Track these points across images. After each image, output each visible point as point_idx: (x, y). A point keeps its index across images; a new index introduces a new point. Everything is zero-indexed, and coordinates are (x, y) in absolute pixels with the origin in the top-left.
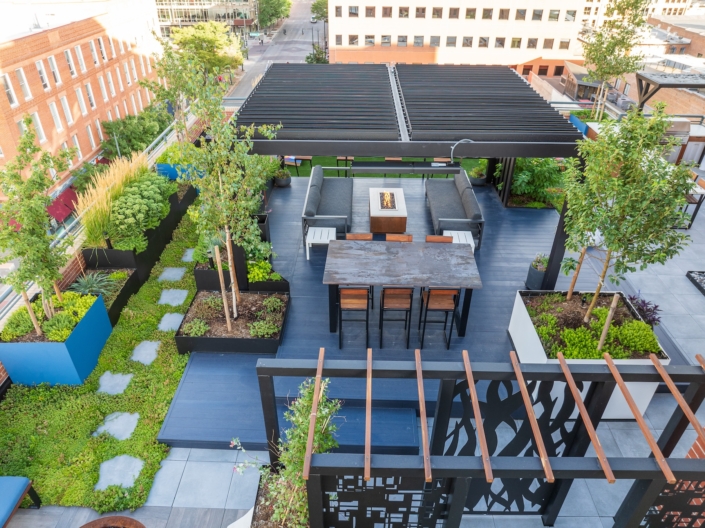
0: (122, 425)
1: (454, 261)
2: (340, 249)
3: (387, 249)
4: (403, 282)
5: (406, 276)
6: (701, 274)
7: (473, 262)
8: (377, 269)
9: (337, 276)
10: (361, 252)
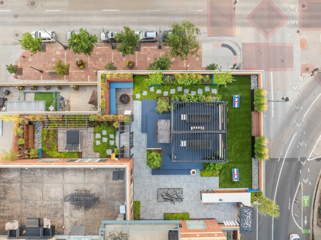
0: (145, 93)
1: (164, 140)
2: (167, 122)
3: (167, 129)
4: (158, 131)
5: (160, 132)
6: (182, 191)
7: (164, 142)
8: (162, 127)
9: (160, 122)
10: (166, 125)
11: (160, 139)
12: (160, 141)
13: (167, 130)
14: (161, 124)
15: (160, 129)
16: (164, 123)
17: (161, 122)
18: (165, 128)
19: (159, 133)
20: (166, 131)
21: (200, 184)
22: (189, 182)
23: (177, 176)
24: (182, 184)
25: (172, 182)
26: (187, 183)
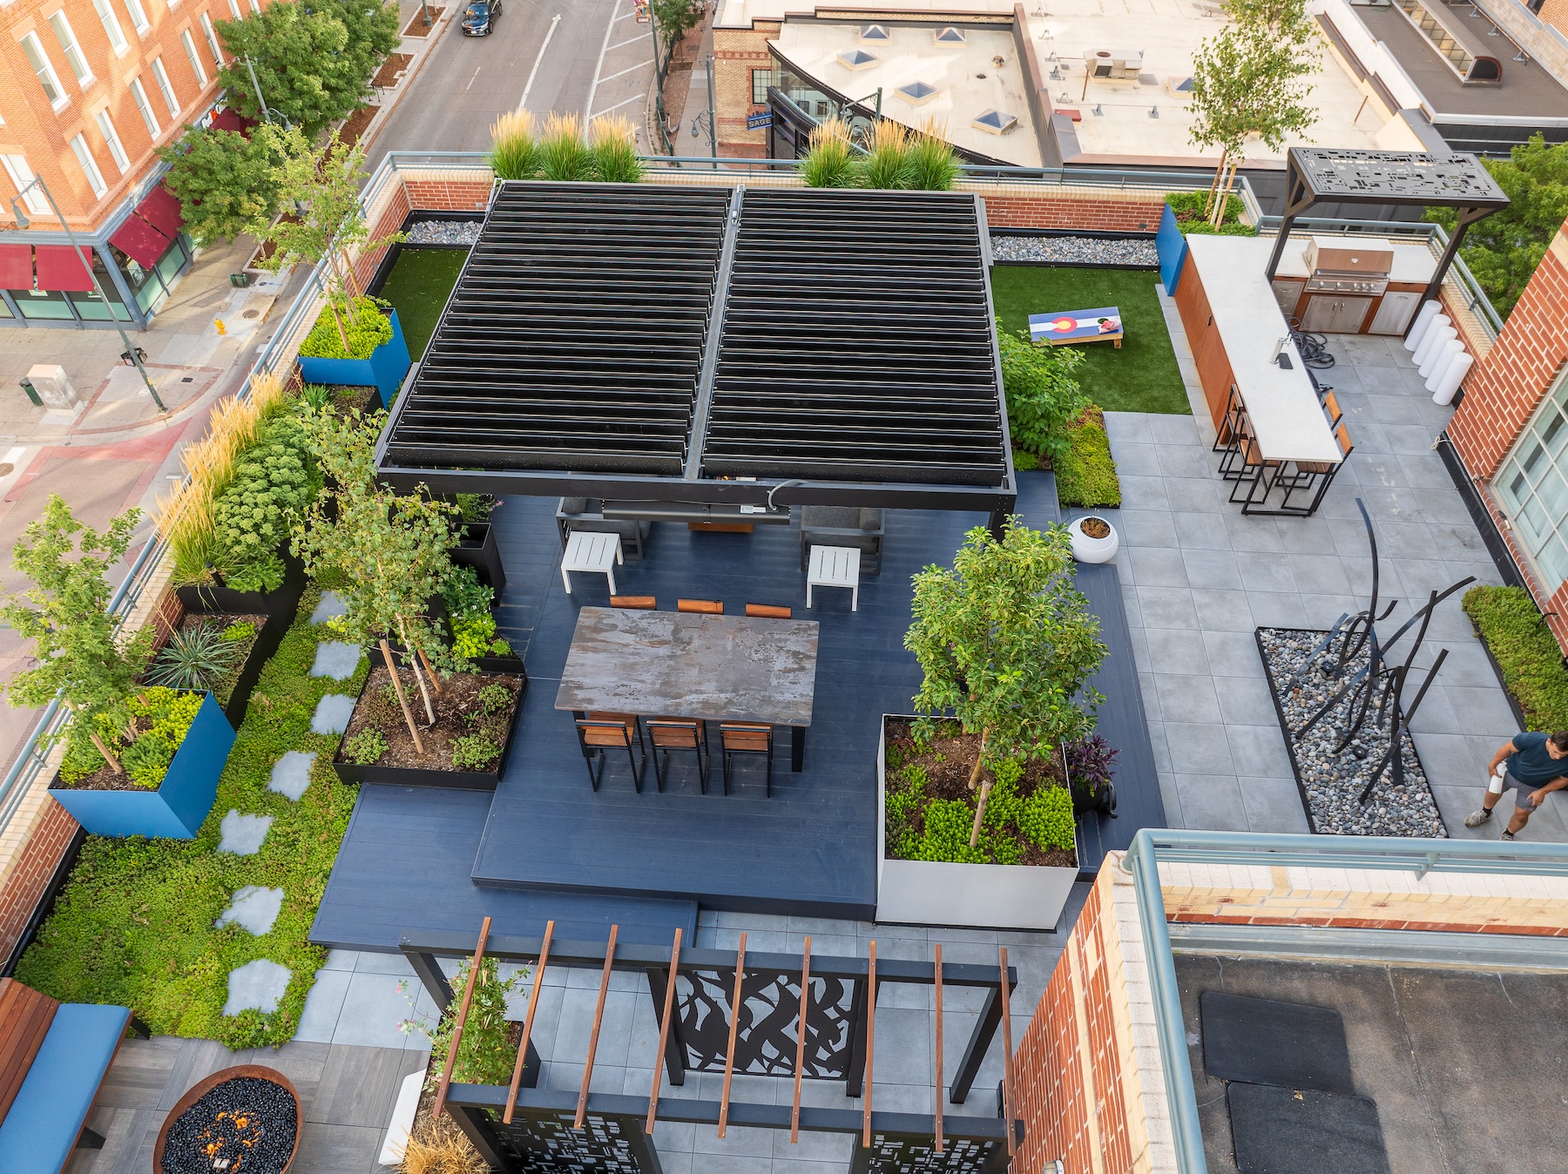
1: (781, 662)
2: (596, 630)
3: (675, 632)
4: (684, 711)
5: (693, 697)
6: (1281, 632)
7: (811, 665)
8: (648, 679)
9: (581, 694)
10: (629, 638)
11: (767, 701)
12: (788, 705)
13: (684, 635)
14: (608, 680)
15: (667, 688)
16: (601, 657)
17: (587, 682)
18: (663, 651)
19: (705, 704)
20: (696, 643)
21: (1184, 517)
22: (1189, 586)
23: (1143, 667)
24: (1211, 638)
25: (1211, 710)
26: (1199, 598)
